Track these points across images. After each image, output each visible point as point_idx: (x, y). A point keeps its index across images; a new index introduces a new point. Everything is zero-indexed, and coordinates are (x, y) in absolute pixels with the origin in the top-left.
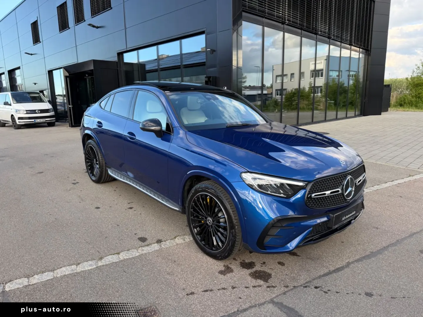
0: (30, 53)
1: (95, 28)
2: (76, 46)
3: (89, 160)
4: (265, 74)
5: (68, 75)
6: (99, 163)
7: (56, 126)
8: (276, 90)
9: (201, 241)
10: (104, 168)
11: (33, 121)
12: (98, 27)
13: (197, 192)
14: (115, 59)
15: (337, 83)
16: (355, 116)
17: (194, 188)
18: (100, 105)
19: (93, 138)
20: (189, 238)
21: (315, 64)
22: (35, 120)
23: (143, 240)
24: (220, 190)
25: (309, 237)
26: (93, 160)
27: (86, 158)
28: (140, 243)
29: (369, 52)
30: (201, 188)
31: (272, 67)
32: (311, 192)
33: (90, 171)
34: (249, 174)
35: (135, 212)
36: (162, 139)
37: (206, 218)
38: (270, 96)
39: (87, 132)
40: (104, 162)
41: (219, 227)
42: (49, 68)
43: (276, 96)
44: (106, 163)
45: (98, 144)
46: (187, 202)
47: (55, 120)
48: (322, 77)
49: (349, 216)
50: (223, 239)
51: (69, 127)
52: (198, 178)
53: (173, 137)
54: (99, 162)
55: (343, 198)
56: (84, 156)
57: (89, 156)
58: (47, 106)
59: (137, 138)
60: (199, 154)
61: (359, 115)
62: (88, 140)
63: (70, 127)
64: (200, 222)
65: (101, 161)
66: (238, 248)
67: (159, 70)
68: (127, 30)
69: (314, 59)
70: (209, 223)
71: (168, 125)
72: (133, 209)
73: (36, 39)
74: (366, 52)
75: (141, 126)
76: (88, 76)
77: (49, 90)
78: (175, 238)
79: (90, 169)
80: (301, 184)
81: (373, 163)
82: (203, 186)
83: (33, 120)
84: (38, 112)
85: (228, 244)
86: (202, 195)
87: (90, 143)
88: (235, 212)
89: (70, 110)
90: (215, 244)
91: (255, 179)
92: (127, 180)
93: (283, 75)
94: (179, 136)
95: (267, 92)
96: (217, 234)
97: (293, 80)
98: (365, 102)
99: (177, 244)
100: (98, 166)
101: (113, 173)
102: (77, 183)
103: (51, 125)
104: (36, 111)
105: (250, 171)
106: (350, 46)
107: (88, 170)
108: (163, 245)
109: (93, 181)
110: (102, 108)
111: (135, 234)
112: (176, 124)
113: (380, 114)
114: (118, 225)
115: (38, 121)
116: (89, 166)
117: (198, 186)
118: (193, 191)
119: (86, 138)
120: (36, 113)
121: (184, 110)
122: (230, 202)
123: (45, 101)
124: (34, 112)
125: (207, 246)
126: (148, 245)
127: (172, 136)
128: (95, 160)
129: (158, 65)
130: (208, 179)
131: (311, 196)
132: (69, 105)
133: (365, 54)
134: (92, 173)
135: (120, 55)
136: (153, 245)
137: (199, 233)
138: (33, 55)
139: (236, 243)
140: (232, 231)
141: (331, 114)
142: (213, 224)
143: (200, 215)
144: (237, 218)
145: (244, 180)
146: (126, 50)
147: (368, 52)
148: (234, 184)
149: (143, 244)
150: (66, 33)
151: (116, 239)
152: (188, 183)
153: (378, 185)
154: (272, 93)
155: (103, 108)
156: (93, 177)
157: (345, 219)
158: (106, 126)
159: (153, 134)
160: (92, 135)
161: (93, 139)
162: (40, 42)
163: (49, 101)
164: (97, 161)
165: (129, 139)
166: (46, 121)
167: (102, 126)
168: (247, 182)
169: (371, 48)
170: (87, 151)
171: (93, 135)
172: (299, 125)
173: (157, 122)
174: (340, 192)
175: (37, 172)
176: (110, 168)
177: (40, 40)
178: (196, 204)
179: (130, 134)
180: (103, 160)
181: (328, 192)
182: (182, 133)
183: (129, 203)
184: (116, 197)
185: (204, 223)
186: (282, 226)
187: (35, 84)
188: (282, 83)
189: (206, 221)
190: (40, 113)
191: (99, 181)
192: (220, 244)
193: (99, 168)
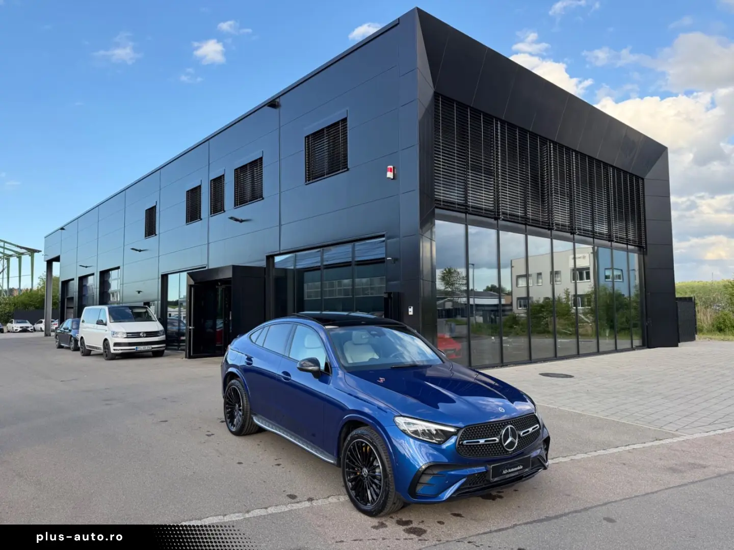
0: (138, 249)
1: (238, 222)
2: (208, 244)
3: (229, 404)
4: (502, 270)
5: (192, 282)
6: (243, 409)
7: (164, 356)
8: (519, 299)
9: (356, 497)
10: (249, 415)
11: (134, 349)
12: (241, 221)
13: (353, 438)
14: (263, 264)
15: (611, 291)
16: (632, 349)
17: (350, 435)
18: (250, 338)
19: (238, 377)
20: (344, 498)
21: (575, 258)
22: (137, 348)
23: (292, 497)
24: (375, 436)
25: (466, 488)
26: (235, 405)
27: (226, 403)
28: (290, 500)
29: (645, 250)
30: (357, 434)
31: (510, 262)
32: (462, 439)
33: (228, 420)
34: (402, 418)
35: (284, 469)
36: (321, 381)
37: (362, 469)
38: (508, 308)
39: (231, 370)
40: (249, 408)
41: (374, 477)
42: (164, 271)
43: (517, 308)
44: (251, 409)
45: (244, 386)
46: (343, 452)
47: (164, 347)
48: (589, 280)
49: (513, 470)
50: (377, 491)
51: (184, 359)
52: (355, 424)
53: (332, 379)
54: (243, 407)
55: (502, 449)
56: (222, 400)
57: (230, 401)
58: (156, 326)
59: (292, 379)
60: (365, 401)
61: (640, 346)
62: (231, 380)
63: (186, 357)
64: (356, 474)
65: (245, 405)
66: (392, 499)
67: (322, 267)
68: (283, 227)
69: (572, 252)
70: (365, 474)
71: (326, 364)
72: (281, 466)
73: (150, 230)
74: (640, 250)
75: (298, 366)
76: (221, 285)
77: (160, 302)
78: (328, 497)
79: (230, 417)
80: (452, 430)
81: (614, 421)
82: (360, 432)
83: (134, 347)
84: (142, 335)
85: (382, 495)
86: (358, 442)
87: (233, 384)
88: (389, 459)
89: (190, 332)
90: (370, 500)
91: (409, 424)
92: (276, 430)
93: (527, 276)
94: (339, 376)
95: (506, 300)
96: (372, 486)
97: (541, 284)
98: (647, 327)
99: (330, 503)
100: (241, 413)
101: (259, 421)
102: (213, 435)
103: (157, 354)
104: (141, 334)
105: (403, 414)
106: (610, 243)
107: (227, 418)
108: (314, 503)
109: (232, 432)
110: (252, 342)
111: (284, 491)
112: (335, 364)
113: (677, 346)
114: (264, 482)
115: (141, 348)
116: (229, 413)
117: (354, 433)
118: (349, 438)
119: (229, 377)
120: (141, 337)
121: (347, 345)
122: (385, 449)
123: (154, 319)
124: (137, 335)
125: (362, 502)
126: (298, 502)
127: (330, 377)
128: (237, 406)
129: (322, 260)
130: (366, 425)
131: (462, 443)
132: (190, 325)
133: (639, 253)
134: (232, 422)
135: (270, 258)
136: (303, 503)
137: (354, 488)
138: (141, 252)
139: (390, 493)
140: (385, 480)
141: (606, 342)
142: (368, 475)
143: (357, 466)
144: (390, 466)
145: (397, 424)
146: (278, 252)
147: (642, 249)
148: (387, 429)
149: (293, 501)
150: (196, 225)
151: (263, 494)
152: (344, 430)
153: (604, 450)
154: (511, 305)
155: (254, 341)
156: (232, 427)
157: (508, 473)
158: (257, 363)
159: (310, 374)
160: (238, 374)
161: (238, 379)
162: (156, 235)
163: (159, 320)
164: (240, 406)
165: (283, 379)
166: (152, 348)
167: (252, 364)
168: (402, 428)
169: (646, 244)
170: (229, 394)
171: (241, 375)
172: (533, 361)
173: (315, 362)
174: (496, 442)
175: (159, 420)
176: (255, 415)
177: (155, 232)
178: (352, 454)
179: (284, 374)
180: (248, 406)
181: (482, 441)
182: (340, 373)
183: (276, 460)
184: (260, 453)
185: (359, 475)
186: (434, 474)
187: (139, 292)
188: (528, 287)
189: (362, 472)
190: (146, 337)
191: (240, 433)
192: (375, 497)
193: (243, 415)
